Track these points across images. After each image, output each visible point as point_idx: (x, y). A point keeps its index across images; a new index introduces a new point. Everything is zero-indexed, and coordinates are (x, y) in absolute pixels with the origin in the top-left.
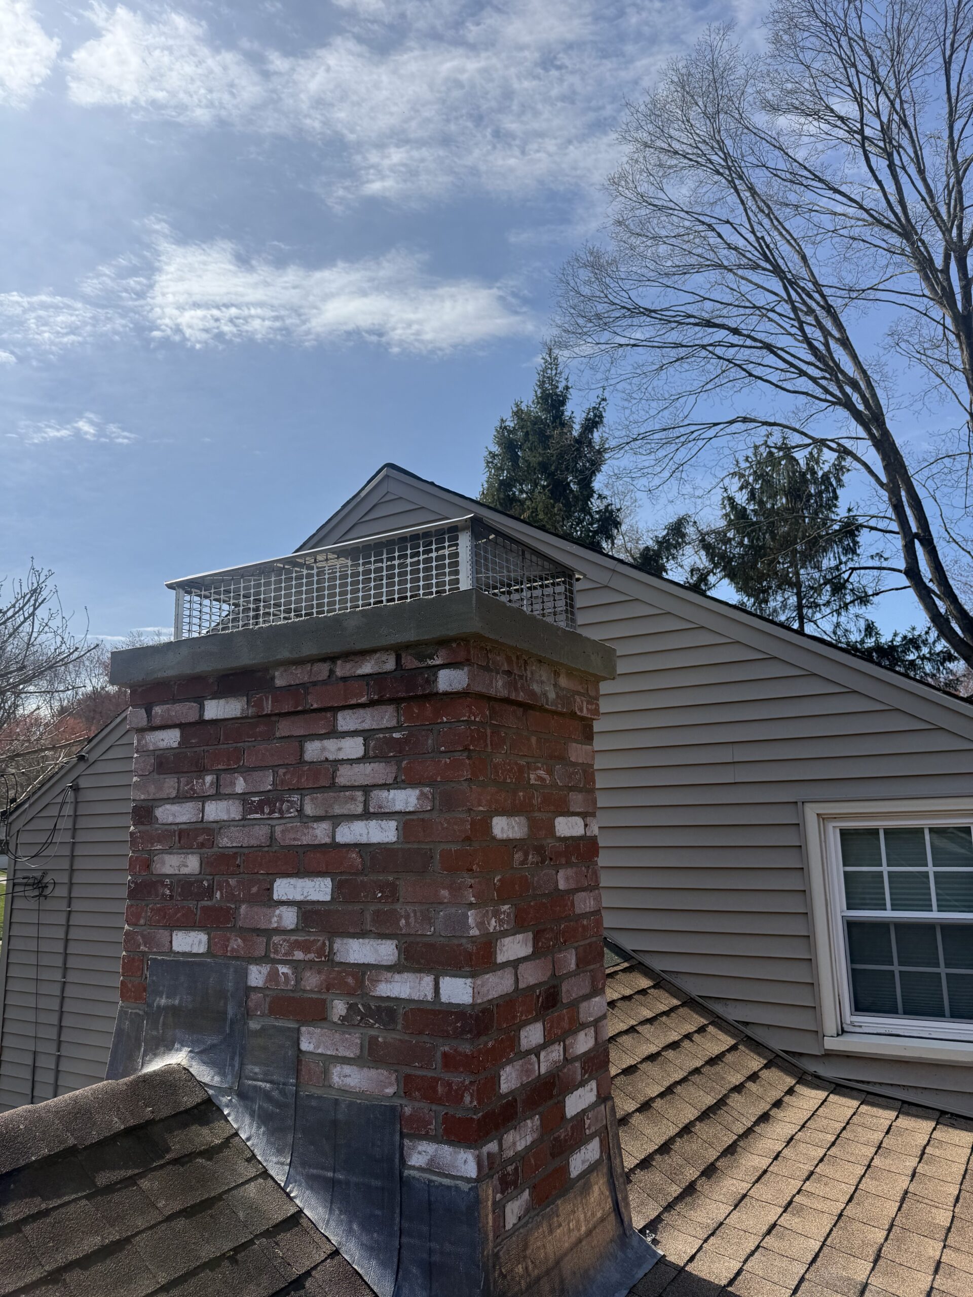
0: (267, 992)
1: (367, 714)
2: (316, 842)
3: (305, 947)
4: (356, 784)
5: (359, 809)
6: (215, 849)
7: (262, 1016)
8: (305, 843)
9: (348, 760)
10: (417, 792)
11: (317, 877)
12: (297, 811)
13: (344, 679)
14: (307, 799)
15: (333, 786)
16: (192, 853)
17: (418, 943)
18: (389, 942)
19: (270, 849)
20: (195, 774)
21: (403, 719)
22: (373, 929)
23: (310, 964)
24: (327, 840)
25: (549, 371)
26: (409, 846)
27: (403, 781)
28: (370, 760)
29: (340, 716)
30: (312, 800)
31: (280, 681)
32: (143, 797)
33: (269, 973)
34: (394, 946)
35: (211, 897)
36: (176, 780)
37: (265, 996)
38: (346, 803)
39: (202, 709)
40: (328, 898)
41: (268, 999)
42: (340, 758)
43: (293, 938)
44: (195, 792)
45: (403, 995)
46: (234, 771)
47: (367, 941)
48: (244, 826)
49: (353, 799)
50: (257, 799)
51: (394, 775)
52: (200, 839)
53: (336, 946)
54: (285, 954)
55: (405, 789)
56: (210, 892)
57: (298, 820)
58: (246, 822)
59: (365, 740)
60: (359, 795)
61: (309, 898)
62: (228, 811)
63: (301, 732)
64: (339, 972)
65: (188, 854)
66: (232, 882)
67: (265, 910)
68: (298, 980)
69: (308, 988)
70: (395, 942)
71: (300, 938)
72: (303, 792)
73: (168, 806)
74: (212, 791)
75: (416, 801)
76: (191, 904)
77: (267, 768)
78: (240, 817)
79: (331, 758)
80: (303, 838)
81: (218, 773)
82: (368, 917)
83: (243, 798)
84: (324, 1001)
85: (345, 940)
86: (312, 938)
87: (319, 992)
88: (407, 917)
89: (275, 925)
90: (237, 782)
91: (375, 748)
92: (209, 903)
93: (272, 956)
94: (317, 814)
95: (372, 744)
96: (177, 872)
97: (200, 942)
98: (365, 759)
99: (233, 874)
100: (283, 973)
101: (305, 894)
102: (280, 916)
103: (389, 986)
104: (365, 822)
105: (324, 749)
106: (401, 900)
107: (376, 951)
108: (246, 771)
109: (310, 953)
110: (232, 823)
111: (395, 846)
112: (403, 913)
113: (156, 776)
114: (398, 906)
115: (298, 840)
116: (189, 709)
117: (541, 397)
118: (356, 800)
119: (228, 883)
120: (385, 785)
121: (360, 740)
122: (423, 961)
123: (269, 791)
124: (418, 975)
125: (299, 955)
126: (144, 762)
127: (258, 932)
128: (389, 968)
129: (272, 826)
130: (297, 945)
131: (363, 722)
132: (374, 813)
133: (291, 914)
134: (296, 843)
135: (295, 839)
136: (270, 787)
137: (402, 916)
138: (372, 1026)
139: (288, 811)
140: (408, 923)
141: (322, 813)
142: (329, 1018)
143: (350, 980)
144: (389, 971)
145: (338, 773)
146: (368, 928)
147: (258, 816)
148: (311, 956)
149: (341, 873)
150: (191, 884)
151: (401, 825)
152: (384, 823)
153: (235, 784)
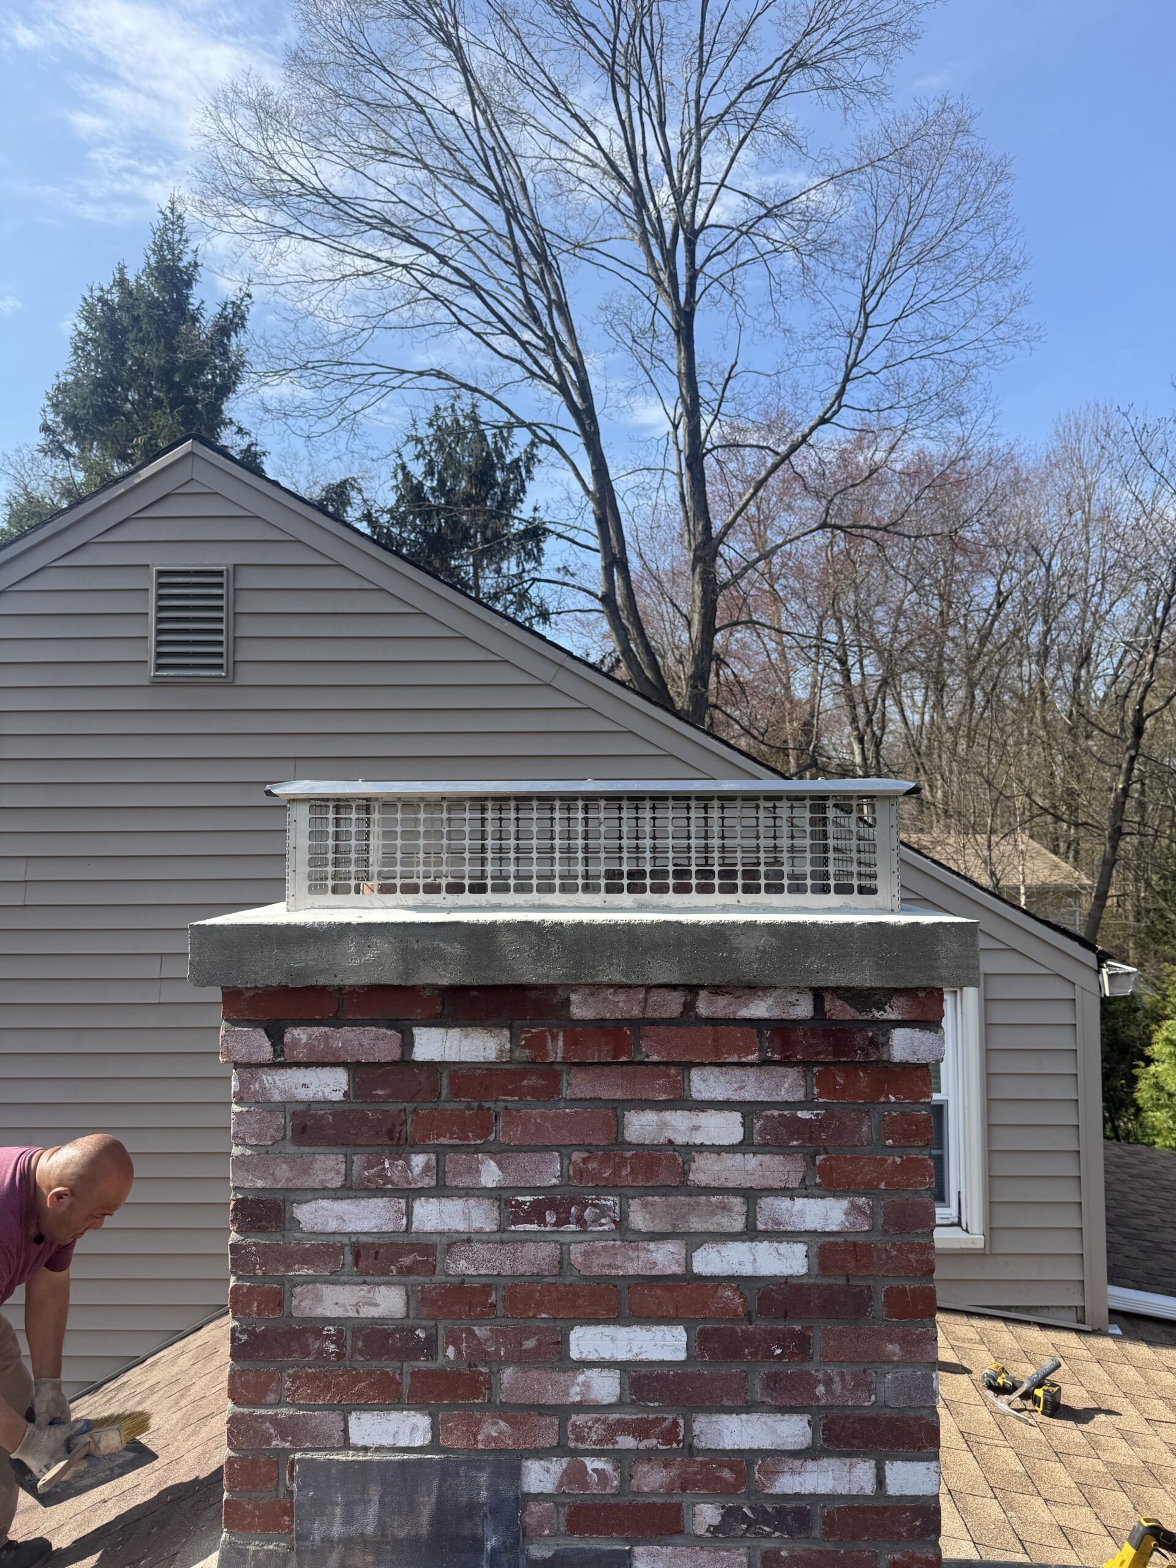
0: (563, 1499)
1: (750, 1077)
2: (654, 1272)
3: (641, 1430)
4: (730, 1185)
5: (739, 1225)
6: (438, 1278)
7: (554, 1535)
8: (631, 1272)
9: (713, 1145)
10: (844, 1204)
11: (658, 1324)
12: (614, 1222)
13: (713, 1021)
14: (635, 1205)
15: (683, 1186)
16: (388, 1284)
17: (847, 1418)
18: (796, 1418)
19: (559, 1280)
20: (387, 1150)
21: (816, 1091)
22: (768, 1400)
23: (649, 1455)
24: (678, 1270)
25: (170, 233)
26: (831, 1281)
27: (817, 1185)
28: (754, 1149)
29: (695, 1074)
30: (645, 1206)
31: (579, 1011)
32: (260, 1184)
33: (565, 1471)
34: (805, 1423)
35: (432, 1355)
36: (341, 1158)
37: (557, 1505)
38: (712, 1214)
39: (408, 1043)
40: (682, 1356)
41: (564, 1511)
42: (698, 1142)
43: (614, 1417)
44: (388, 1180)
45: (823, 1490)
46: (477, 1149)
47: (755, 1416)
48: (502, 1242)
49: (726, 1208)
50: (528, 1198)
51: (801, 1175)
52: (406, 1261)
53: (697, 1427)
54: (600, 1441)
55: (822, 1197)
56: (430, 1347)
57: (617, 1235)
58: (505, 1236)
59: (743, 1117)
60: (737, 1203)
61: (643, 1357)
62: (467, 1216)
63: (619, 1095)
64: (703, 1464)
65: (379, 1285)
66: (481, 1332)
67: (555, 1376)
68: (626, 1479)
69: (646, 1489)
70: (807, 1417)
71: (628, 1417)
72: (625, 1191)
73: (325, 1203)
74: (429, 1181)
75: (843, 1218)
76: (389, 1367)
77: (548, 1148)
78: (495, 1228)
79: (680, 1140)
80: (629, 1264)
81: (440, 1152)
82: (757, 1384)
83: (499, 1196)
84: (679, 1506)
85: (715, 1417)
86: (652, 1417)
87: (669, 1493)
88: (828, 1382)
89: (578, 1398)
90: (483, 1168)
91: (763, 1131)
92: (431, 1365)
93: (572, 1444)
94: (656, 1230)
95: (759, 1124)
96: (352, 1314)
97: (414, 1429)
98: (744, 1146)
99: (480, 1318)
100: (594, 1470)
101: (636, 1350)
102: (587, 1385)
103: (797, 1478)
104: (748, 1244)
105: (663, 1126)
106: (816, 1358)
107: (773, 1431)
108: (501, 1153)
109: (647, 1437)
110: (478, 1236)
111: (805, 1281)
112: (821, 1376)
113: (291, 1149)
114: (811, 1368)
115: (617, 1267)
116: (377, 1038)
117: (157, 268)
118: (730, 1210)
119: (471, 1332)
120: (785, 1189)
121: (737, 1117)
122: (856, 1442)
123: (555, 1186)
124: (847, 1461)
125: (626, 1442)
126: (261, 1121)
127: (543, 1410)
128: (795, 1454)
129: (562, 1244)
130: (623, 1427)
131: (741, 1088)
132: (765, 1232)
133: (608, 1381)
134: (614, 1272)
135: (610, 1266)
136: (554, 1181)
137: (819, 1381)
138: (768, 1535)
139: (596, 1221)
140: (829, 1391)
141: (666, 1228)
142: (686, 1531)
143: (726, 1474)
144: (798, 1459)
145: (693, 1166)
146: (758, 1397)
147: (534, 1227)
148: (652, 1442)
149: (705, 1320)
150: (388, 1334)
151: (815, 1249)
152: (784, 1247)
153: (478, 1171)
